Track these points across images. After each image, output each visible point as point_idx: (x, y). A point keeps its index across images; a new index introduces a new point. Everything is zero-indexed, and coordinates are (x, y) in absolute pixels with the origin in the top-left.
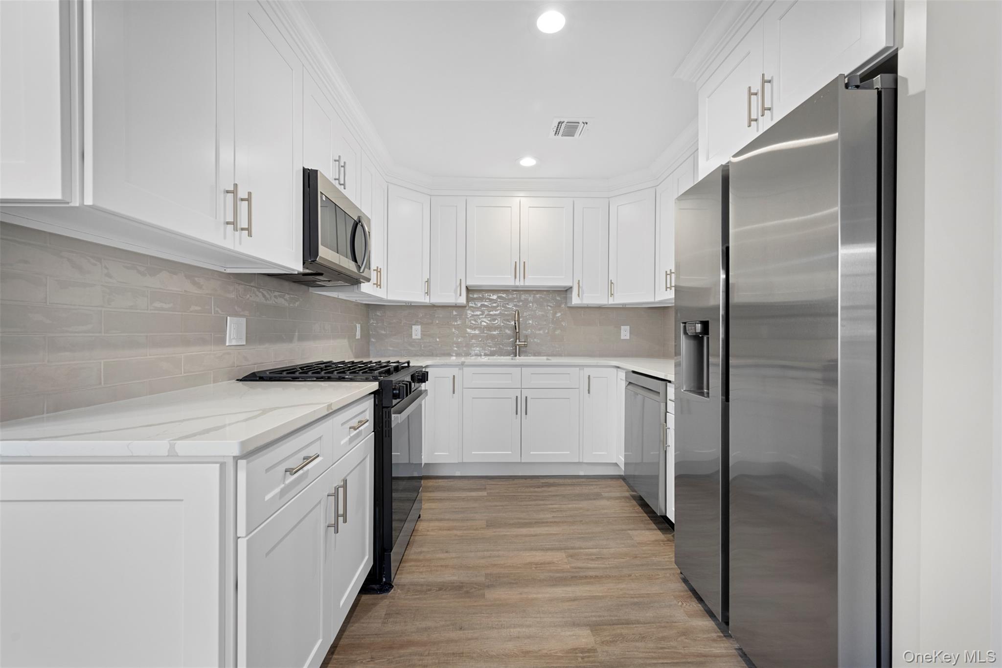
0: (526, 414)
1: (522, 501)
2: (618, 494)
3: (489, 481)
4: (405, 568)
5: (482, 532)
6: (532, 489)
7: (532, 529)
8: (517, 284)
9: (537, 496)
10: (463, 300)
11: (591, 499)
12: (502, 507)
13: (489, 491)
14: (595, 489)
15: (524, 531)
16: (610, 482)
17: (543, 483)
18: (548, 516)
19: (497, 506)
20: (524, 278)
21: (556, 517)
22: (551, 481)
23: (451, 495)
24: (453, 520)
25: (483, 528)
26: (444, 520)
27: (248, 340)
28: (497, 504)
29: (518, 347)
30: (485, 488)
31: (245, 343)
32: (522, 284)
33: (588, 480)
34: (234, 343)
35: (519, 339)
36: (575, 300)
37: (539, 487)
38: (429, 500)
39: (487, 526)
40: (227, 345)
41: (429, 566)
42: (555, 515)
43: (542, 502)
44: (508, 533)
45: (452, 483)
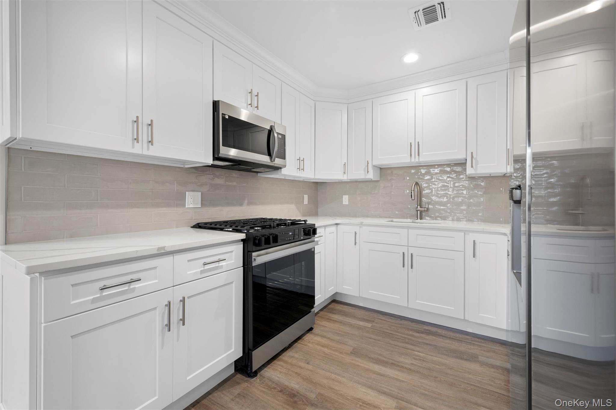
0: (412, 268)
1: (394, 340)
2: (498, 363)
3: (381, 316)
4: (274, 365)
5: (343, 356)
6: (411, 333)
7: (384, 369)
8: (413, 160)
9: (411, 340)
10: (371, 176)
11: (462, 359)
12: (373, 340)
13: (374, 324)
14: (474, 350)
15: (376, 368)
16: (498, 348)
17: (425, 329)
18: (406, 361)
19: (370, 338)
20: (419, 155)
21: (415, 365)
22: (434, 329)
23: (345, 320)
24: (331, 339)
25: (346, 353)
26: (326, 338)
27: (202, 204)
28: (373, 336)
29: (419, 211)
30: (374, 321)
31: (200, 207)
32: (417, 160)
33: (473, 339)
34: (191, 206)
35: (420, 205)
36: (470, 171)
37: (418, 333)
38: (328, 319)
39: (351, 353)
40: (186, 207)
41: (289, 369)
42: (414, 362)
43: (410, 347)
44: (362, 365)
45: (353, 311)
